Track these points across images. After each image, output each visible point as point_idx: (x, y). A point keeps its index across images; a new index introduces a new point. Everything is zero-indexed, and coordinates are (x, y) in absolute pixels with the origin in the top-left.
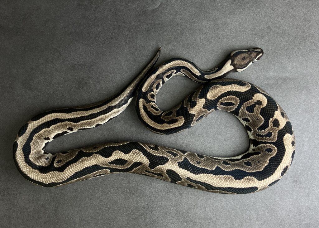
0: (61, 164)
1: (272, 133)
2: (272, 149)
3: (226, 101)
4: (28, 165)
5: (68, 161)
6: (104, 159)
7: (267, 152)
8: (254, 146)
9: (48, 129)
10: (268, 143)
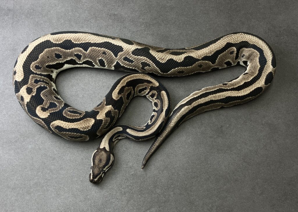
0: (230, 50)
1: (34, 83)
2: (35, 69)
3: (76, 115)
4: (260, 47)
5: (224, 53)
6: (191, 54)
7: (40, 66)
8: (52, 76)
9: (246, 81)
10: (39, 75)
